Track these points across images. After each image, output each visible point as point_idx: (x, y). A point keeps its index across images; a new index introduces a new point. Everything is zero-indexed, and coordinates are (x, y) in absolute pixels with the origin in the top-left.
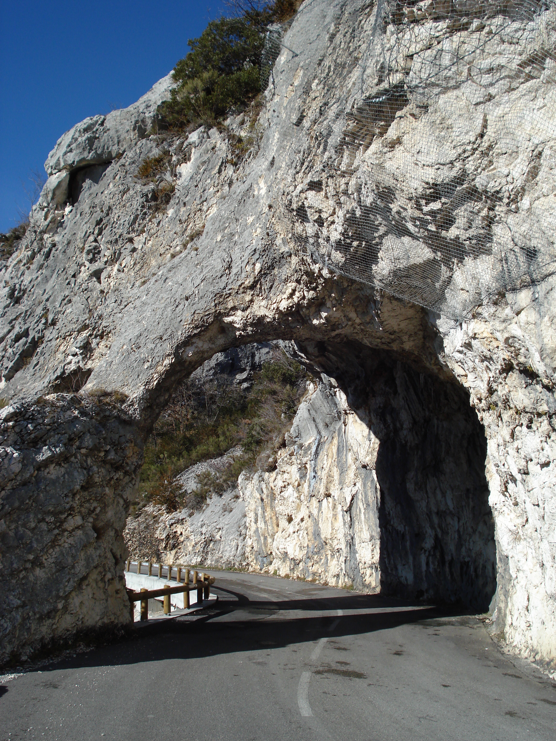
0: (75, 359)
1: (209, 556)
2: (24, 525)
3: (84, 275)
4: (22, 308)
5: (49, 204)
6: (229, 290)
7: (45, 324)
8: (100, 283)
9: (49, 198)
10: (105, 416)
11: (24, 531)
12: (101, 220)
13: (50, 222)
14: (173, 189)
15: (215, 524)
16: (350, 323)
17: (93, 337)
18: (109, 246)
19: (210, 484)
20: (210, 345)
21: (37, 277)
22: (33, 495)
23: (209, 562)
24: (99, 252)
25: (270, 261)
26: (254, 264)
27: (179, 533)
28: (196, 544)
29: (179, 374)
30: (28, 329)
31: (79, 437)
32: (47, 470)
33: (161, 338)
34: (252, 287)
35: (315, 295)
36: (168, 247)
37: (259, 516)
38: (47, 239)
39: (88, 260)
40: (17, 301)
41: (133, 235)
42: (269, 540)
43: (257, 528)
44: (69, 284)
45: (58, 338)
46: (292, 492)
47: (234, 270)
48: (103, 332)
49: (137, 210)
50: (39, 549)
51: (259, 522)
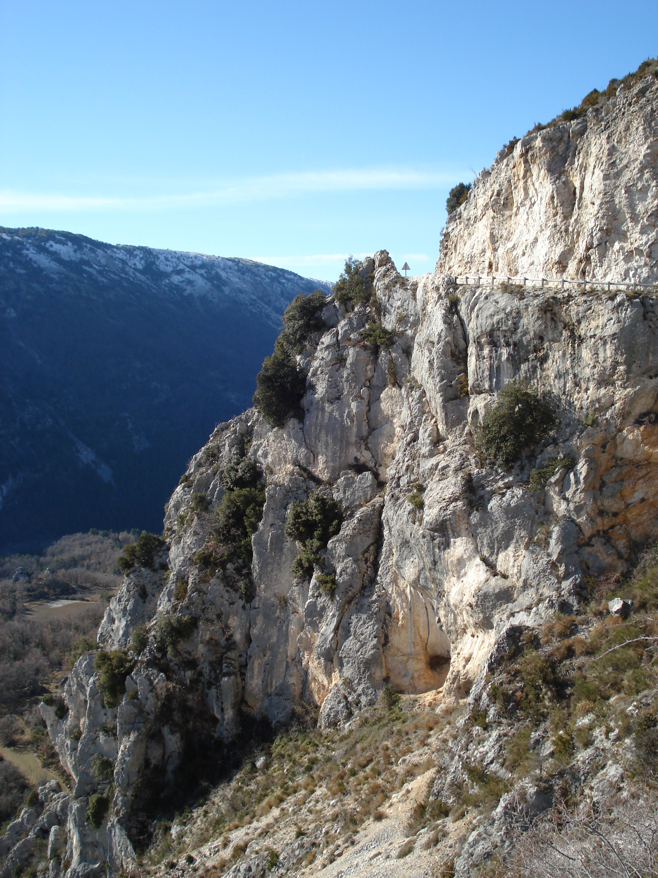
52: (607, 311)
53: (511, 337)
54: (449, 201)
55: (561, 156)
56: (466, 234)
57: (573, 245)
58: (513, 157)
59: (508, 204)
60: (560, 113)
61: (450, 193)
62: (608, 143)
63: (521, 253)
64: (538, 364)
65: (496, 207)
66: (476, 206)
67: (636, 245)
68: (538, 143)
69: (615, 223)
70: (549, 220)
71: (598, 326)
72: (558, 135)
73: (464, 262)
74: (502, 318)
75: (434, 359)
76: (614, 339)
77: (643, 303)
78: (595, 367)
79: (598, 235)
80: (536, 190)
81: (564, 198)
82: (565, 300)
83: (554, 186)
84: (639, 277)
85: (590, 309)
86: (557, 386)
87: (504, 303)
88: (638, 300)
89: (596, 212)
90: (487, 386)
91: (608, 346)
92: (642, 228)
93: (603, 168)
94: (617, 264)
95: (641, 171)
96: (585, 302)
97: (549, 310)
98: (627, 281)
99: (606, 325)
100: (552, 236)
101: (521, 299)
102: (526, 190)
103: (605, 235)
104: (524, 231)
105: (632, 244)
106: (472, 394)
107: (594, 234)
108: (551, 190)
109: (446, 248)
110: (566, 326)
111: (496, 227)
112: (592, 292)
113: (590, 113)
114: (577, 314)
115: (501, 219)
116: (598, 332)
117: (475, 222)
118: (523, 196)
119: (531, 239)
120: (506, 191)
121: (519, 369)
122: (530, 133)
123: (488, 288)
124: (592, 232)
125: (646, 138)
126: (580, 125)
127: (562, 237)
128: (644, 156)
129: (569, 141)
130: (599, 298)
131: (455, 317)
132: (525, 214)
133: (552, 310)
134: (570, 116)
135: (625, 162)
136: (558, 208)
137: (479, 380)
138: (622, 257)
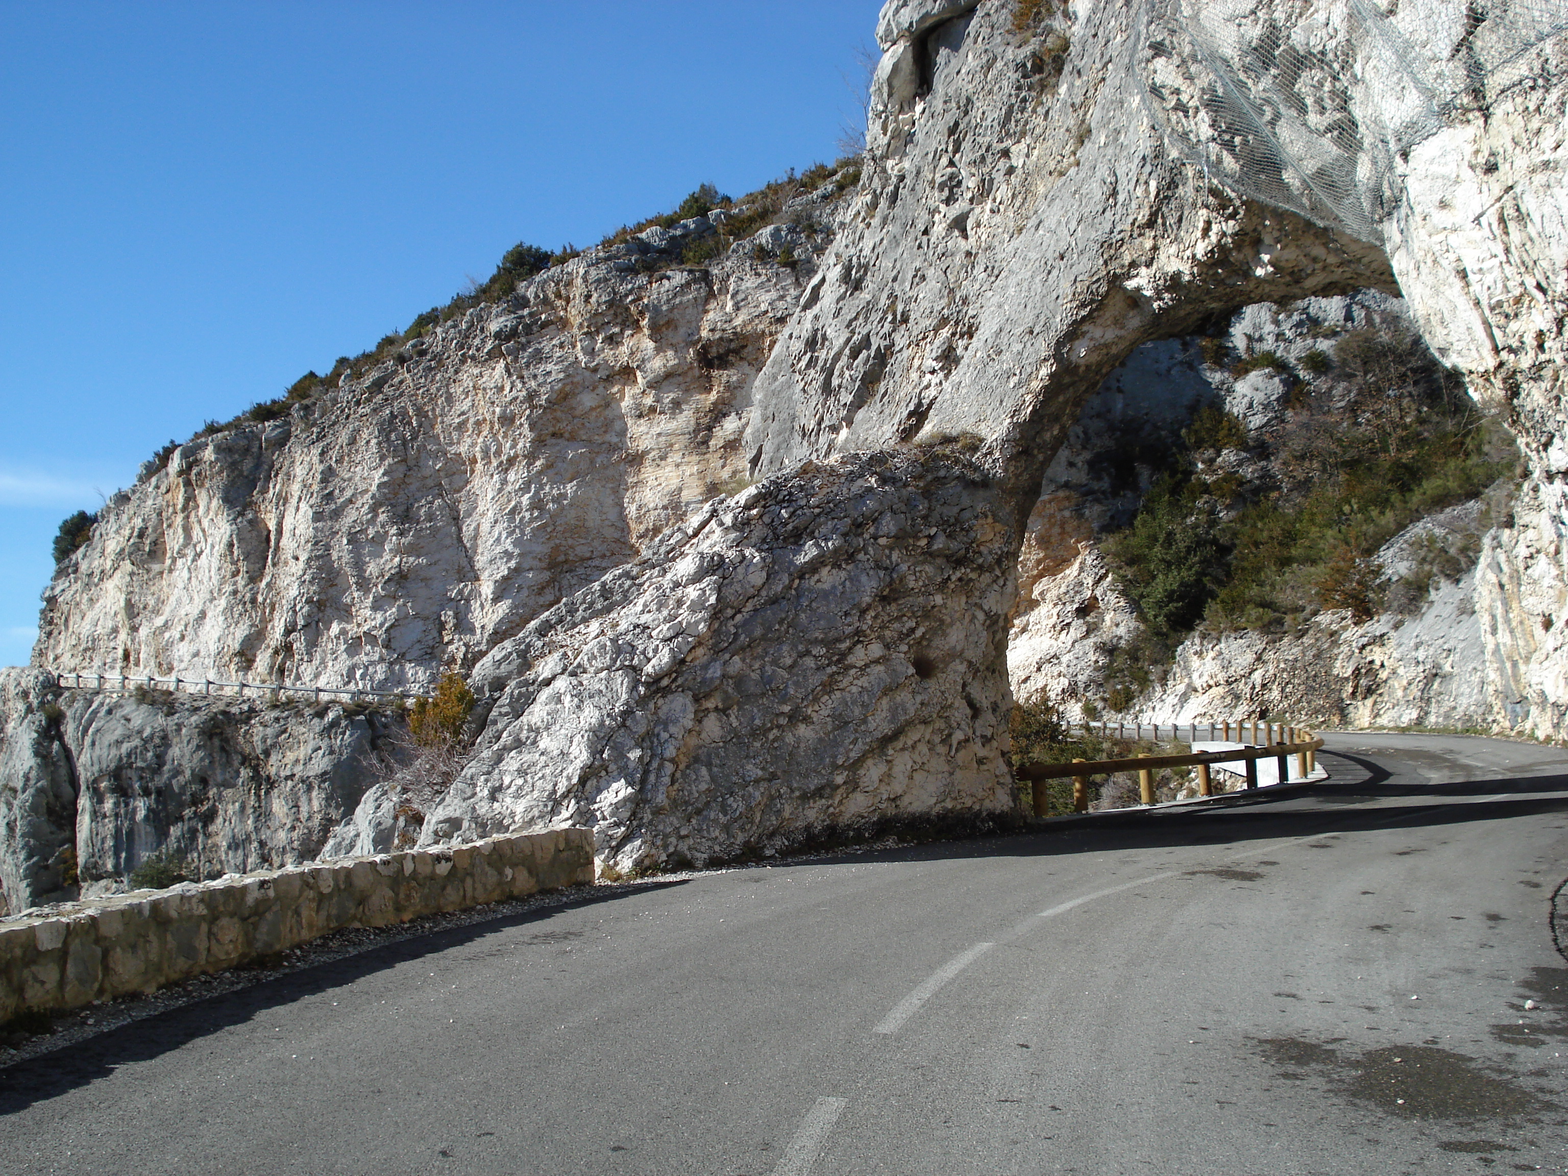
0: (935, 379)
1: (1433, 708)
2: (775, 662)
3: (940, 228)
4: (865, 296)
5: (886, 106)
6: (1120, 233)
7: (892, 322)
8: (966, 237)
9: (885, 95)
10: (937, 479)
11: (774, 671)
12: (957, 124)
13: (892, 138)
14: (1066, 45)
15: (1441, 641)
16: (1318, 266)
17: (957, 336)
18: (973, 170)
19: (1434, 559)
20: (1119, 333)
21: (882, 240)
22: (787, 616)
23: (1432, 719)
24: (960, 183)
25: (1168, 174)
26: (1147, 183)
27: (1378, 663)
28: (1410, 684)
29: (1071, 390)
30: (868, 335)
31: (873, 521)
32: (816, 577)
33: (1031, 332)
34: (1151, 224)
35: (1237, 228)
36: (1059, 158)
37: (1500, 620)
38: (892, 169)
39: (942, 201)
40: (857, 286)
41: (1008, 143)
42: (1522, 668)
43: (1497, 645)
44: (920, 247)
45: (909, 345)
46: (1546, 567)
47: (1121, 198)
48: (970, 327)
49: (1010, 95)
50: (800, 696)
51: (1500, 631)
52: (312, 735)
53: (152, 780)
54: (57, 541)
55: (247, 477)
56: (84, 601)
57: (264, 625)
58: (167, 474)
59: (156, 552)
60: (247, 407)
61: (61, 528)
62: (321, 462)
63: (178, 636)
64: (200, 826)
65: (137, 557)
66: (103, 552)
67: (365, 628)
68: (209, 454)
69: (332, 592)
70: (225, 582)
71: (297, 761)
72: (243, 443)
73: (81, 648)
74: (136, 747)
75: (16, 819)
76: (324, 781)
77: (370, 722)
78: (293, 828)
79: (304, 610)
80: (203, 531)
81: (249, 547)
82: (244, 716)
83: (234, 526)
84: (372, 680)
85: (285, 731)
86: (232, 862)
87: (139, 722)
88: (362, 717)
89: (301, 573)
90: (110, 866)
91: (314, 793)
92: (376, 600)
93: (312, 501)
94: (336, 658)
95: (374, 509)
96: (277, 720)
97: (216, 734)
98: (352, 686)
99: (311, 759)
100: (229, 609)
101: (170, 714)
102: (187, 530)
103: (315, 610)
104: (184, 599)
105: (359, 625)
106: (85, 880)
107: (298, 608)
108: (228, 533)
109: (51, 623)
110: (245, 760)
111: (137, 590)
112: (288, 703)
113: (296, 412)
114: (264, 740)
115: (146, 577)
116: (298, 770)
117: (101, 580)
118: (181, 540)
119: (195, 612)
120: (155, 531)
121: (166, 834)
122: (197, 436)
123: (115, 695)
124: (295, 605)
125: (382, 458)
126: (279, 430)
127: (246, 611)
128: (379, 486)
129: (261, 454)
130: (299, 714)
131: (56, 745)
132: (186, 570)
133: (221, 733)
134: (263, 413)
135: (348, 494)
136: (240, 564)
137: (96, 854)
138: (343, 647)
